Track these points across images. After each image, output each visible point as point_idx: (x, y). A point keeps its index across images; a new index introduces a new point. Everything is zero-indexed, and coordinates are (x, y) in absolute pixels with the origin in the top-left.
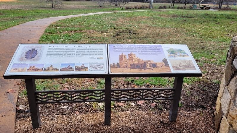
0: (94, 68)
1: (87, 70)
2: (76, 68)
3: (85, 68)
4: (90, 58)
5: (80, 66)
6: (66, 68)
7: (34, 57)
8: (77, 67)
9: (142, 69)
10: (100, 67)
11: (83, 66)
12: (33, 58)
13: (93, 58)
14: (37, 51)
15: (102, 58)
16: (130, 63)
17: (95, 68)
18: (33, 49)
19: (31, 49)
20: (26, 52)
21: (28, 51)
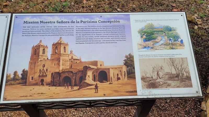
9: (76, 88)
16: (52, 68)
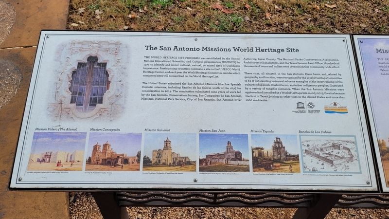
0: (318, 156)
1: (298, 171)
2: (257, 158)
3: (289, 157)
4: (300, 106)
5: (268, 149)
6: (220, 156)
7: (101, 102)
8: (260, 154)
10: (342, 153)
11: (278, 146)
12: (99, 106)
13: (311, 105)
14: (108, 67)
15: (343, 111)
17: (324, 159)
18: (92, 59)
19: (83, 58)
20: (68, 71)
21: (75, 66)
